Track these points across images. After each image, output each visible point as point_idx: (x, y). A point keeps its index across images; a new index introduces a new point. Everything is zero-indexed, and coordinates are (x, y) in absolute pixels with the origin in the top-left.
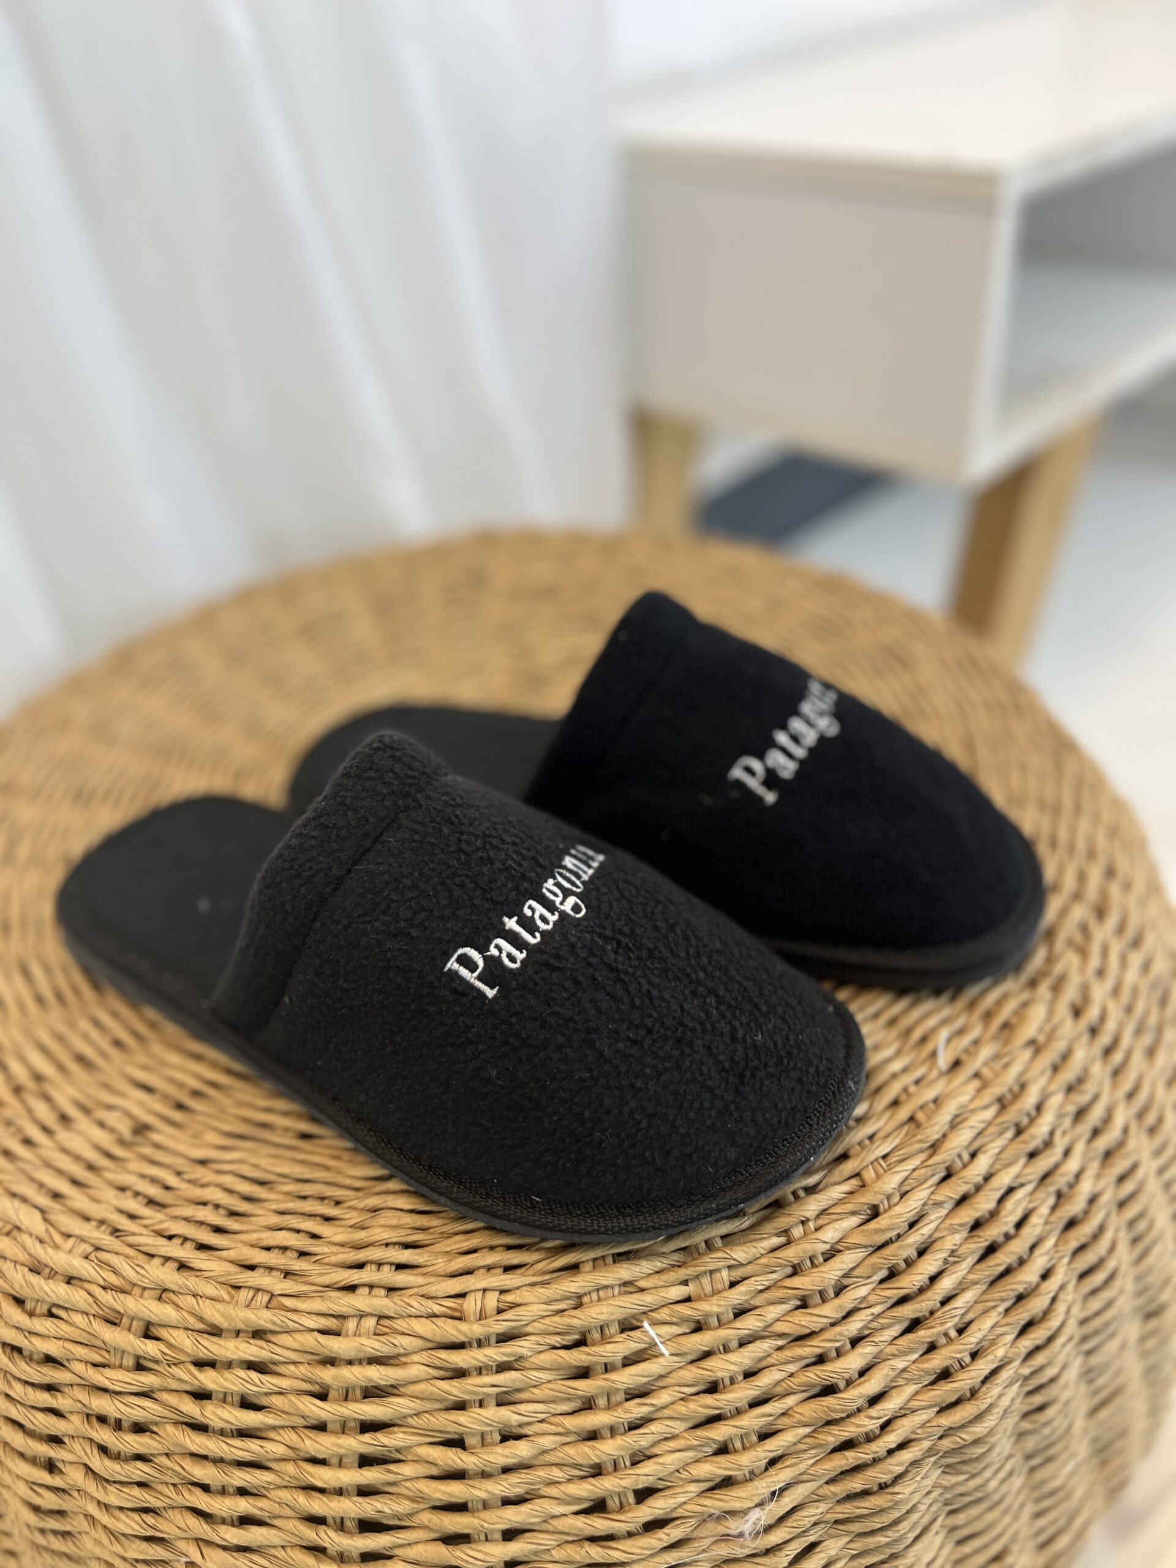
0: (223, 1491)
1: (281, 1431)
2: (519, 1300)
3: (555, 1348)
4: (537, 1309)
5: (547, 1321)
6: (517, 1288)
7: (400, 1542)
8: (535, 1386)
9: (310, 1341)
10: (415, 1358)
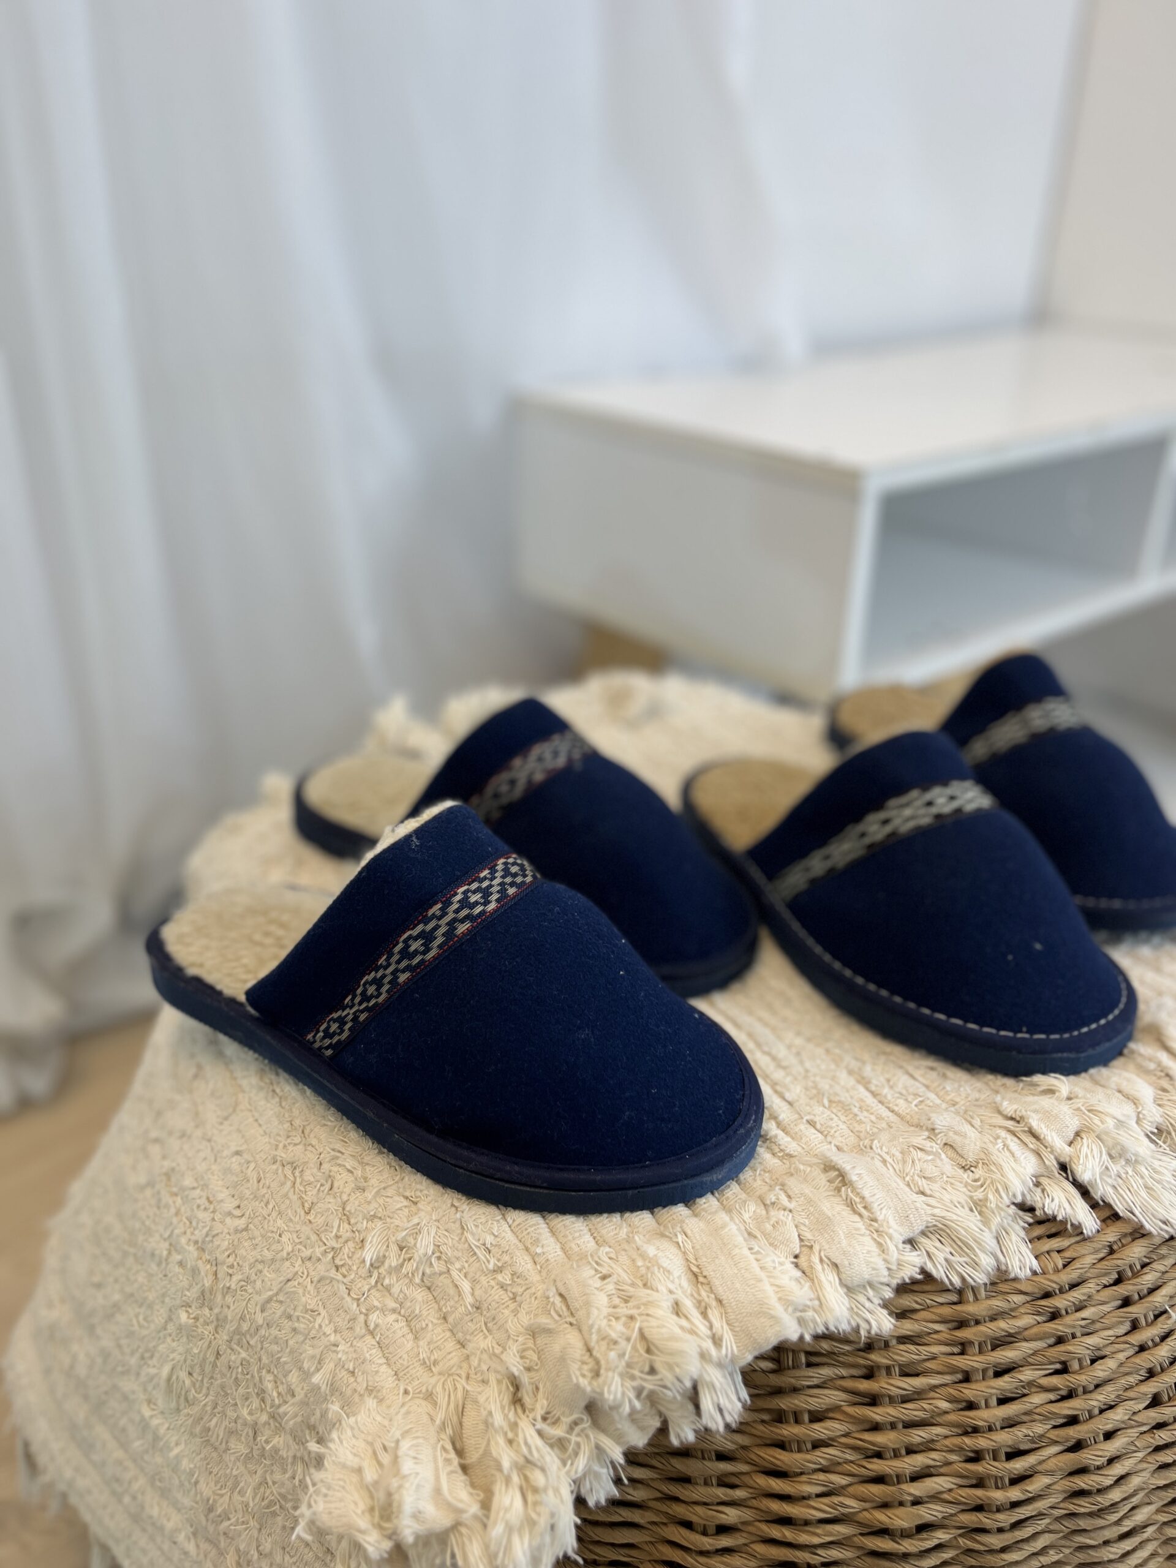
0: (896, 1454)
1: (937, 1390)
2: (1074, 1255)
3: (1106, 1286)
4: (1089, 1260)
5: (1098, 1266)
6: (1069, 1246)
7: (1042, 1458)
8: (1102, 1318)
9: (946, 1311)
10: (1022, 1310)
